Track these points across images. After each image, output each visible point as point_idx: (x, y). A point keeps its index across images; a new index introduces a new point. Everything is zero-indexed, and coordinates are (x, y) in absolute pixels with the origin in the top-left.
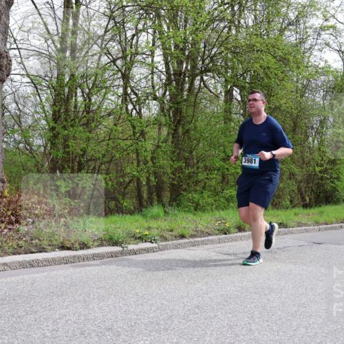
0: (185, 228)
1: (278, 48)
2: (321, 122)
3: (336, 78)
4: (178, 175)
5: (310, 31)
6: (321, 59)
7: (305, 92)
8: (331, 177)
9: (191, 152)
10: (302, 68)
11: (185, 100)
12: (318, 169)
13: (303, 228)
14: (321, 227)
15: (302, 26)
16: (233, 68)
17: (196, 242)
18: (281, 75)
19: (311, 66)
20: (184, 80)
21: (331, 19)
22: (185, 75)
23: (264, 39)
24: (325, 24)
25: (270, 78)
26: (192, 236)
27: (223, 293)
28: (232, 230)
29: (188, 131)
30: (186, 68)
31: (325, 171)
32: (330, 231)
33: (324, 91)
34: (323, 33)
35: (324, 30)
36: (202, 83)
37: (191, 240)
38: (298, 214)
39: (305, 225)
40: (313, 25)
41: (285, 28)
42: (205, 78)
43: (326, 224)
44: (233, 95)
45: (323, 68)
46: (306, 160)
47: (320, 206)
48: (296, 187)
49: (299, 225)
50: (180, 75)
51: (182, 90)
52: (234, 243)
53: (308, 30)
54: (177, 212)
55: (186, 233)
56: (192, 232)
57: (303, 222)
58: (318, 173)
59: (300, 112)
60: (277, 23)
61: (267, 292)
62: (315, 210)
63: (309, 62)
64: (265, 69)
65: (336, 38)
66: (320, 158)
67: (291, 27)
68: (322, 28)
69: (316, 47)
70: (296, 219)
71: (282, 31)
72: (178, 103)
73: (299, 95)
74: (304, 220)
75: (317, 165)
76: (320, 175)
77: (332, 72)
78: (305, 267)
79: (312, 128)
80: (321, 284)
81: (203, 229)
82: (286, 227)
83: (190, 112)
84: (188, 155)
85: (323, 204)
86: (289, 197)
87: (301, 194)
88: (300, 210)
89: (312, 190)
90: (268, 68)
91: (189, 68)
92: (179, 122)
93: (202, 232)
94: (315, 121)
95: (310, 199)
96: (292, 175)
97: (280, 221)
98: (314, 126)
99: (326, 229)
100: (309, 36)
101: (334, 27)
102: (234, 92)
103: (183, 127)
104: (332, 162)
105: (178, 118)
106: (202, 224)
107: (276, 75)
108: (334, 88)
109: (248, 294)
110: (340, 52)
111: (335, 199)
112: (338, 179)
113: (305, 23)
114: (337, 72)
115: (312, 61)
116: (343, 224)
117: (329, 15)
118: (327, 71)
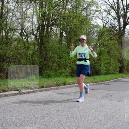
0: (43, 84)
1: (79, 17)
2: (95, 45)
3: (100, 29)
4: (41, 64)
5: (92, 12)
6: (95, 22)
7: (89, 34)
8: (98, 65)
9: (46, 55)
10: (88, 25)
11: (45, 36)
12: (93, 62)
14: (94, 83)
15: (89, 10)
16: (63, 24)
17: (48, 89)
19: (92, 25)
20: (44, 28)
21: (99, 8)
22: (45, 26)
23: (75, 14)
24: (97, 9)
25: (77, 28)
26: (46, 87)
27: (57, 108)
28: (61, 84)
29: (45, 47)
30: (46, 23)
31: (96, 63)
33: (96, 34)
34: (96, 12)
35: (97, 12)
36: (51, 29)
37: (46, 88)
39: (89, 83)
40: (93, 9)
42: (52, 27)
43: (96, 82)
44: (63, 34)
45: (96, 25)
47: (94, 76)
50: (43, 26)
51: (44, 32)
52: (62, 90)
54: (41, 78)
55: (44, 86)
56: (46, 86)
57: (87, 82)
58: (93, 64)
60: (80, 8)
61: (73, 108)
62: (92, 77)
63: (91, 23)
64: (75, 25)
65: (101, 15)
67: (85, 10)
68: (96, 11)
69: (94, 18)
71: (82, 11)
72: (42, 37)
77: (99, 27)
78: (88, 98)
80: (93, 104)
81: (51, 84)
83: (46, 40)
88: (87, 77)
89: (91, 70)
90: (76, 24)
91: (47, 23)
92: (42, 44)
93: (50, 85)
95: (91, 73)
99: (96, 84)
100: (91, 13)
101: (100, 11)
102: (63, 33)
103: (44, 46)
104: (99, 60)
105: (42, 42)
106: (50, 83)
107: (79, 27)
108: (100, 33)
109: (66, 108)
110: (102, 20)
111: (99, 73)
112: (101, 66)
113: (90, 8)
114: (101, 27)
115: (92, 23)
116: (102, 83)
117: (99, 6)
118: (97, 27)
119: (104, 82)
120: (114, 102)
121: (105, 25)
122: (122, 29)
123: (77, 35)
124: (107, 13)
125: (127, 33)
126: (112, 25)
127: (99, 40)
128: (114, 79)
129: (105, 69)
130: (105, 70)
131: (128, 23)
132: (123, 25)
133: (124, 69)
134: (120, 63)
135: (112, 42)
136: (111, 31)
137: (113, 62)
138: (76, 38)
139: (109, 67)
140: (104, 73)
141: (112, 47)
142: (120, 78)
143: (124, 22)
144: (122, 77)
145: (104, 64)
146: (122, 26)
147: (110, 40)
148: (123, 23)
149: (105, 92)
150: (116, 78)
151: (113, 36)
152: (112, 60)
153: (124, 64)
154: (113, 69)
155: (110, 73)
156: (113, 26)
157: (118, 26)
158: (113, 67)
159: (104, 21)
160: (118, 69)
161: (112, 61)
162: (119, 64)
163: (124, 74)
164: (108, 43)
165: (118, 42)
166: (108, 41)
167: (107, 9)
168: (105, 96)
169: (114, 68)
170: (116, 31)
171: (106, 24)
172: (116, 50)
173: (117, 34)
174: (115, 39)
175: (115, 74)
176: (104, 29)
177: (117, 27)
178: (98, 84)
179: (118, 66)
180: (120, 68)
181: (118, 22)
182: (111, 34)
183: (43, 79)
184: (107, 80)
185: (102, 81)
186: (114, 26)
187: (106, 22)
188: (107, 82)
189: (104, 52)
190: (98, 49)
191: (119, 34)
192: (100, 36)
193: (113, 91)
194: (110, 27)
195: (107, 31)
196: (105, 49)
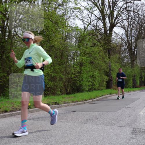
0: (7, 107)
1: (53, 17)
2: (74, 53)
3: (81, 32)
4: (3, 80)
5: (69, 10)
6: (74, 23)
7: (66, 39)
8: (79, 80)
9: (10, 68)
10: (65, 27)
11: (6, 41)
12: (73, 76)
13: (67, 104)
14: (75, 103)
15: (65, 7)
17: (13, 114)
18: (55, 30)
19: (69, 27)
20: (6, 31)
21: (78, 4)
22: (6, 28)
23: (46, 12)
24: (76, 6)
25: (49, 32)
26: (11, 111)
27: (27, 139)
28: (31, 107)
29: (8, 57)
30: (7, 24)
31: (77, 76)
32: (79, 105)
33: (75, 39)
34: (75, 11)
35: (75, 10)
36: (15, 33)
37: (11, 113)
38: (64, 98)
39: (68, 103)
40: (70, 7)
41: (57, 7)
43: (77, 102)
45: (75, 28)
46: (67, 71)
47: (74, 93)
48: (63, 85)
49: (65, 103)
50: (4, 28)
51: (5, 36)
52: (33, 113)
53: (68, 9)
54: (3, 99)
55: (7, 109)
56: (11, 109)
57: (66, 101)
58: (73, 78)
59: (64, 48)
60: (54, 4)
61: (49, 137)
63: (68, 24)
64: (47, 27)
65: (81, 14)
66: (74, 71)
67: (60, 7)
68: (75, 9)
69: (72, 17)
70: (63, 100)
71: (55, 8)
72: (3, 43)
73: (63, 40)
74: (67, 100)
75: (73, 74)
76: (74, 79)
77: (79, 29)
78: (67, 123)
79: (70, 56)
80: (75, 131)
81: (17, 107)
82: (58, 104)
83: (9, 47)
84: (8, 69)
85: (76, 92)
86: (60, 90)
87: (66, 88)
88: (65, 96)
89: (71, 86)
90: (48, 26)
91: (9, 24)
92: (3, 52)
93: (16, 109)
94: (72, 53)
95: (70, 90)
96: (61, 79)
97: (55, 102)
98: (71, 55)
99: (77, 104)
100: (68, 12)
101: (79, 8)
103: (5, 55)
104: (80, 73)
105: (3, 51)
106: (16, 105)
107: (52, 30)
108: (80, 38)
109: (39, 139)
110: (83, 20)
111: (81, 90)
112: (82, 80)
113: (66, 5)
114: (81, 30)
115: (70, 24)
116: (85, 102)
117: (78, 2)
118: (77, 29)
119: (87, 101)
120: (101, 126)
121: (86, 28)
122: (108, 33)
123: (50, 40)
124: (88, 11)
125: (115, 38)
126: (96, 27)
127: (79, 46)
128: (100, 97)
129: (88, 84)
130: (88, 86)
131: (115, 24)
132: (110, 27)
133: (113, 83)
134: (107, 75)
135: (96, 49)
136: (94, 35)
137: (99, 74)
138: (49, 44)
139: (93, 81)
140: (87, 90)
141: (96, 55)
142: (108, 95)
143: (111, 23)
144: (110, 94)
145: (87, 77)
146: (108, 28)
147: (92, 47)
148: (109, 24)
149: (89, 114)
150: (102, 96)
151: (97, 42)
152: (97, 72)
153: (112, 77)
154: (99, 84)
155: (95, 89)
156: (96, 29)
157: (103, 29)
158: (98, 81)
159: (86, 22)
160: (105, 84)
161: (96, 74)
162: (106, 77)
163: (112, 89)
164: (91, 50)
165: (103, 49)
166: (90, 48)
167: (88, 6)
168: (90, 119)
169: (100, 82)
170: (100, 34)
171: (88, 25)
172: (102, 59)
173: (102, 39)
174: (100, 45)
175: (102, 90)
176: (85, 32)
177: (101, 29)
178: (80, 104)
179: (105, 80)
180: (107, 82)
181: (103, 24)
182: (94, 39)
183: (7, 100)
184: (92, 99)
185: (85, 100)
186: (98, 28)
187: (88, 23)
188: (92, 100)
189: (86, 62)
190: (79, 58)
191: (104, 39)
192: (81, 41)
193: (99, 112)
194: (93, 29)
195: (89, 35)
196: (88, 58)
